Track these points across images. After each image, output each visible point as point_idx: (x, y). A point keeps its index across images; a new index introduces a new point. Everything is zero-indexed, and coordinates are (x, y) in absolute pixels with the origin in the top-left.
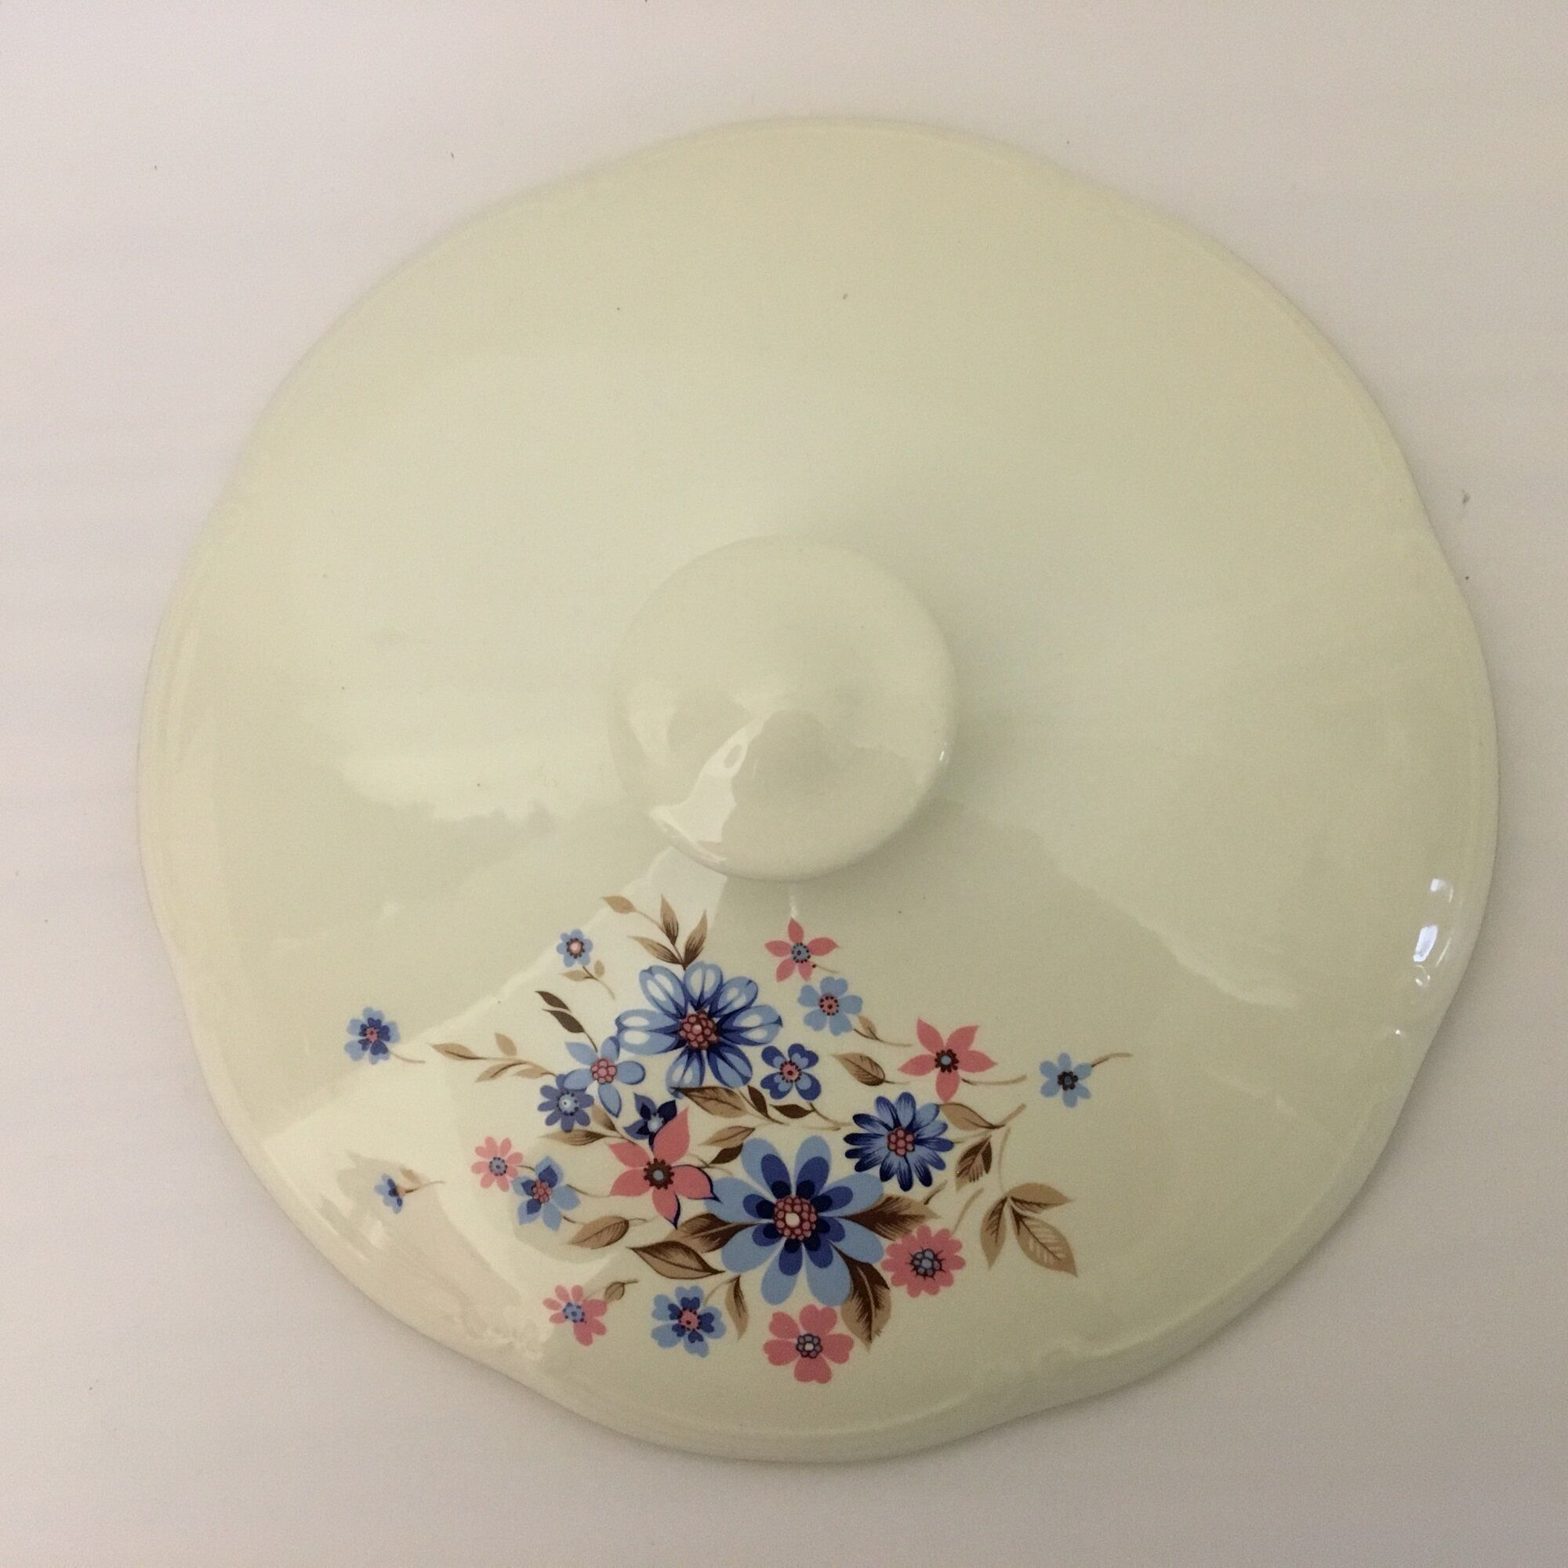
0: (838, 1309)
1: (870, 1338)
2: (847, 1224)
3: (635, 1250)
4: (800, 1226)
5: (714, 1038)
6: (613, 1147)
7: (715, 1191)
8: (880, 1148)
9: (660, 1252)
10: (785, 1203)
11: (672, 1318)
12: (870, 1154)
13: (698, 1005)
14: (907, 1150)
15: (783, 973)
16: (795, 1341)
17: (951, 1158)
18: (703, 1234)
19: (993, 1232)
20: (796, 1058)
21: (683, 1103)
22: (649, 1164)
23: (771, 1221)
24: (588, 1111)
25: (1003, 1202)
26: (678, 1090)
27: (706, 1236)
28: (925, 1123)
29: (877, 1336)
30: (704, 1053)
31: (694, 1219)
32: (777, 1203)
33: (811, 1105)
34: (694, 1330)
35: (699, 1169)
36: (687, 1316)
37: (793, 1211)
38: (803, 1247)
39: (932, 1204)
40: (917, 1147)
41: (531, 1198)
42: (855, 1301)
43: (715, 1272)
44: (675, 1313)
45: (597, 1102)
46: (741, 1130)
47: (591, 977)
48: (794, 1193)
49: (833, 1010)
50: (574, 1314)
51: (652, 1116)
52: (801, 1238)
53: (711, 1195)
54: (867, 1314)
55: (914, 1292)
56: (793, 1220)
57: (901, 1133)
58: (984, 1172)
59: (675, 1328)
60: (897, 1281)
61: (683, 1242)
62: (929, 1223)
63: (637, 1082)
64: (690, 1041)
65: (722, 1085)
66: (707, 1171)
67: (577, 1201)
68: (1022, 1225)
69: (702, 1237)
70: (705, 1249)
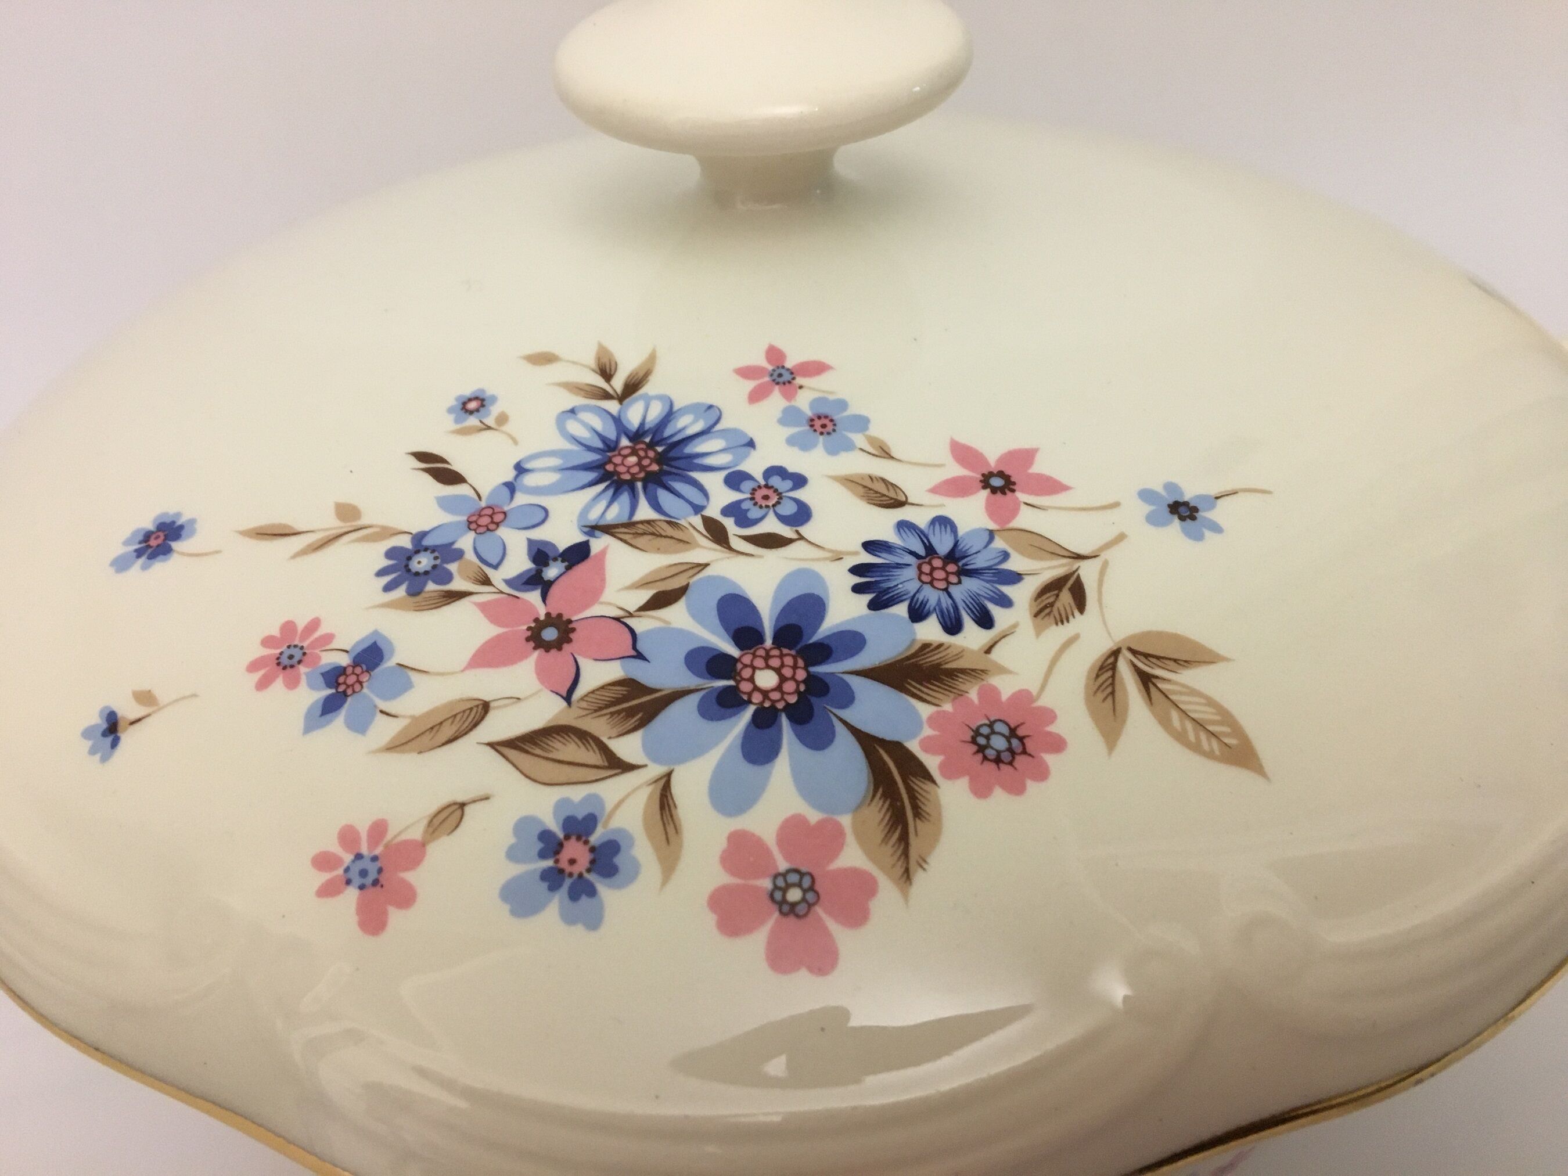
0: (846, 821)
1: (907, 876)
2: (855, 682)
3: (492, 745)
4: (779, 688)
5: (655, 467)
6: (483, 607)
7: (639, 646)
8: (907, 580)
9: (536, 744)
10: (755, 656)
11: (542, 855)
12: (890, 588)
13: (636, 436)
14: (949, 583)
15: (756, 396)
16: (767, 884)
17: (1022, 594)
18: (612, 709)
19: (1105, 699)
20: (776, 481)
21: (598, 544)
22: (536, 620)
23: (731, 683)
24: (453, 567)
25: (1116, 653)
26: (594, 529)
27: (619, 712)
28: (973, 551)
29: (920, 872)
30: (639, 485)
31: (603, 688)
32: (742, 656)
33: (797, 532)
34: (581, 875)
35: (618, 619)
36: (574, 849)
37: (768, 667)
38: (784, 721)
39: (996, 655)
40: (964, 579)
41: (333, 691)
42: (878, 802)
43: (628, 767)
44: (549, 846)
45: (470, 555)
46: (689, 566)
47: (489, 428)
48: (769, 642)
49: (830, 428)
50: (363, 873)
51: (551, 562)
52: (780, 705)
53: (634, 653)
54: (900, 828)
55: (981, 791)
56: (766, 679)
57: (937, 563)
58: (1077, 613)
59: (545, 876)
60: (951, 771)
61: (578, 724)
62: (996, 681)
63: (534, 526)
64: (619, 474)
65: (663, 518)
66: (629, 621)
67: (408, 686)
68: (1153, 689)
69: (612, 714)
70: (615, 732)
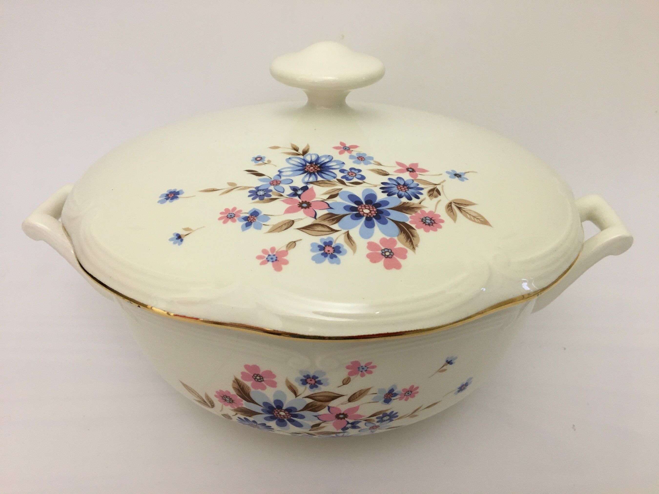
0: (396, 238)
1: (414, 248)
2: (390, 211)
3: (298, 229)
4: (370, 213)
5: (319, 169)
6: (283, 201)
7: (330, 206)
8: (395, 190)
9: (310, 228)
10: (362, 206)
11: (320, 250)
12: (391, 192)
13: (311, 163)
14: (406, 190)
15: (341, 153)
16: (380, 252)
17: (425, 192)
19: (451, 212)
20: (353, 171)
21: (310, 186)
22: (300, 203)
23: (358, 212)
24: (270, 193)
25: (451, 203)
26: (307, 183)
27: (330, 220)
28: (410, 184)
29: (417, 247)
30: (316, 173)
31: (324, 215)
32: (358, 207)
33: (363, 181)
34: (332, 253)
35: (322, 201)
36: (327, 248)
37: (366, 209)
38: (374, 219)
39: (422, 204)
40: (409, 189)
41: (247, 222)
42: (402, 234)
43: (336, 231)
44: (321, 248)
45: (274, 190)
46: (337, 189)
47: (266, 163)
48: (364, 204)
49: (363, 159)
50: (272, 259)
51: (298, 191)
52: (372, 216)
53: (329, 208)
54: (409, 239)
55: (427, 231)
56: (366, 211)
57: (401, 186)
58: (439, 195)
59: (322, 254)
60: (419, 228)
61: (320, 223)
62: (424, 209)
63: (290, 183)
64: (309, 171)
65: (326, 180)
66: (325, 201)
67: (269, 219)
68: (461, 210)
69: (328, 220)
70: (331, 224)
